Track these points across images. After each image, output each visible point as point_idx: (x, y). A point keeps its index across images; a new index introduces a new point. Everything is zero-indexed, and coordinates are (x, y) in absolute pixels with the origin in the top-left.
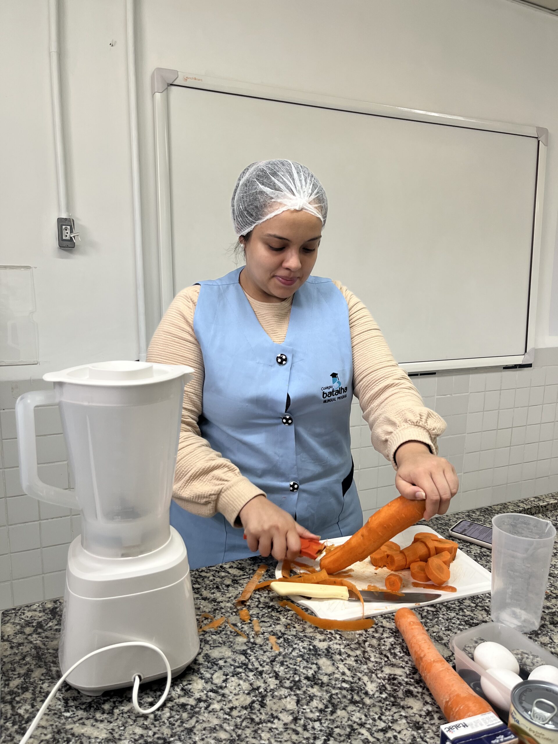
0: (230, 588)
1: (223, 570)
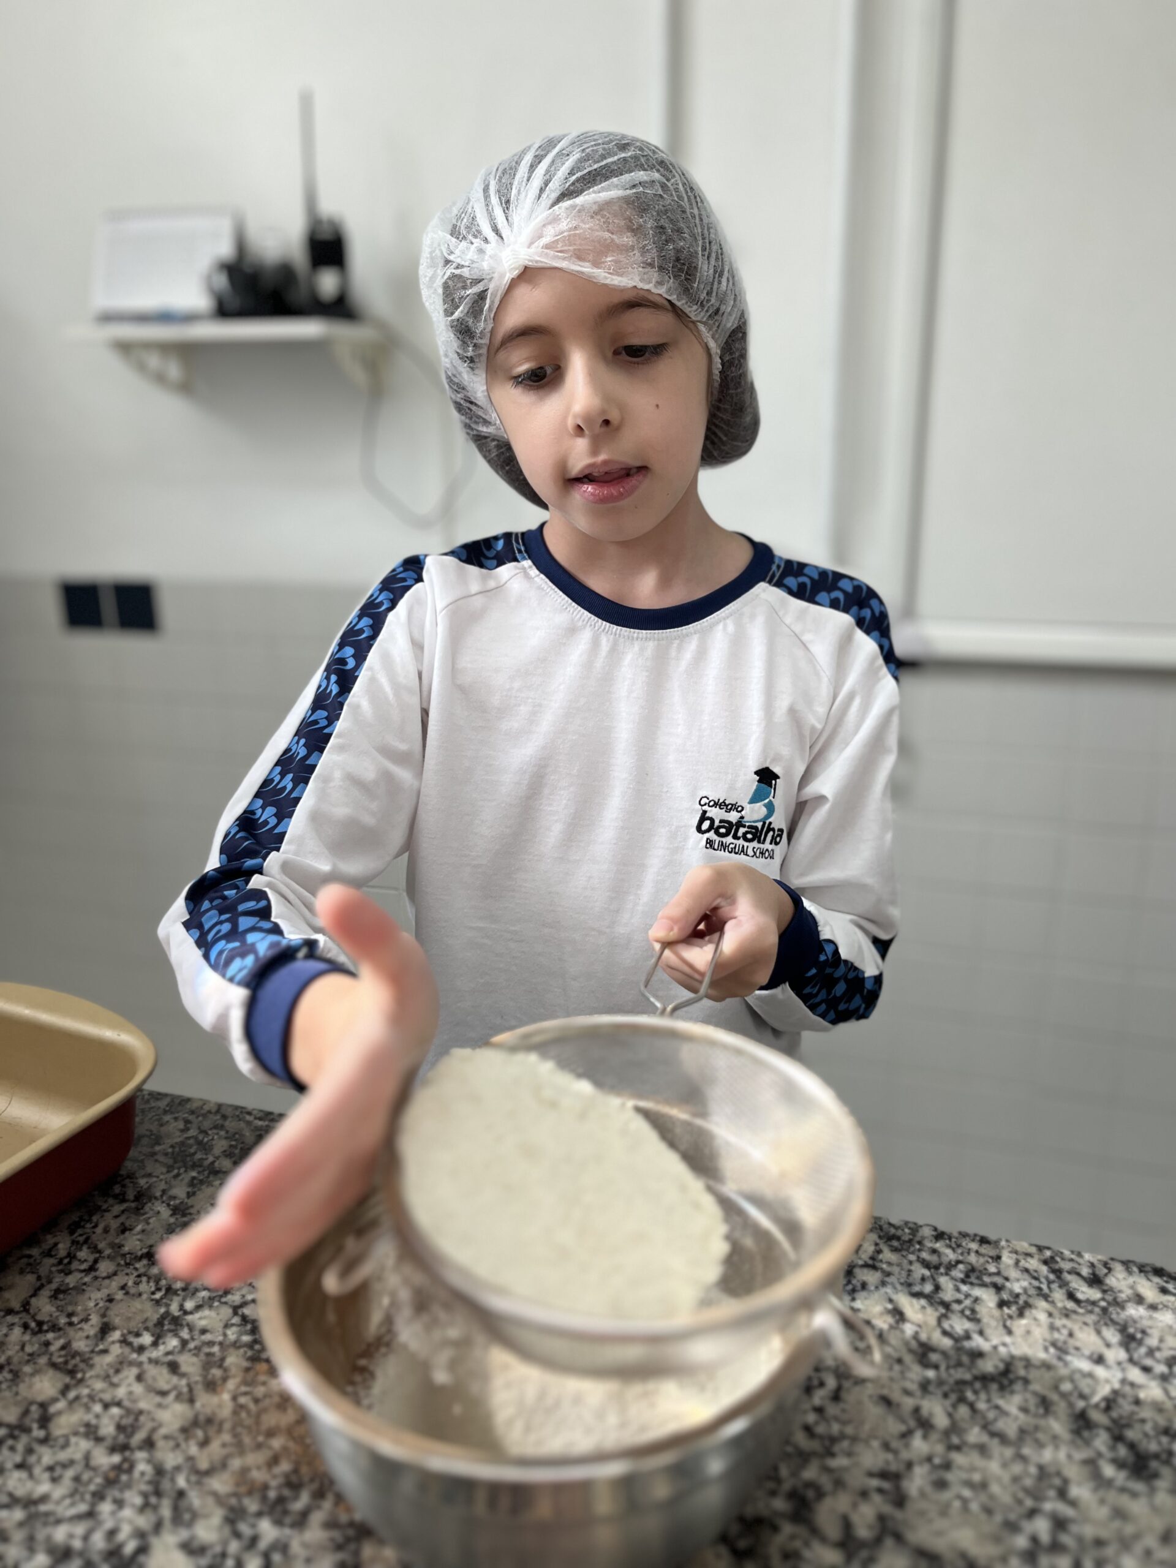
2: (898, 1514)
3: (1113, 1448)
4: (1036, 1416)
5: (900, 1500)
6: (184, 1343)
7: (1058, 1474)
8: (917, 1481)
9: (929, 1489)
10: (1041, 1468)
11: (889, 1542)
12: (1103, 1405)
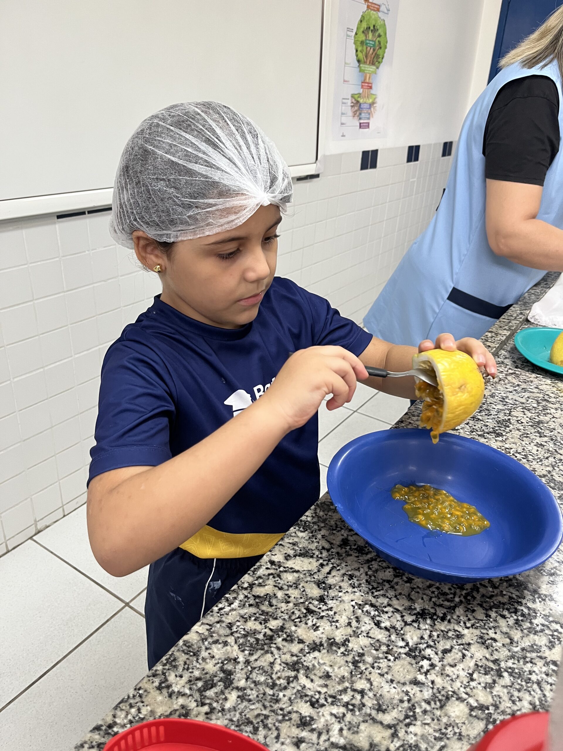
0: (331, 603)
1: (282, 569)
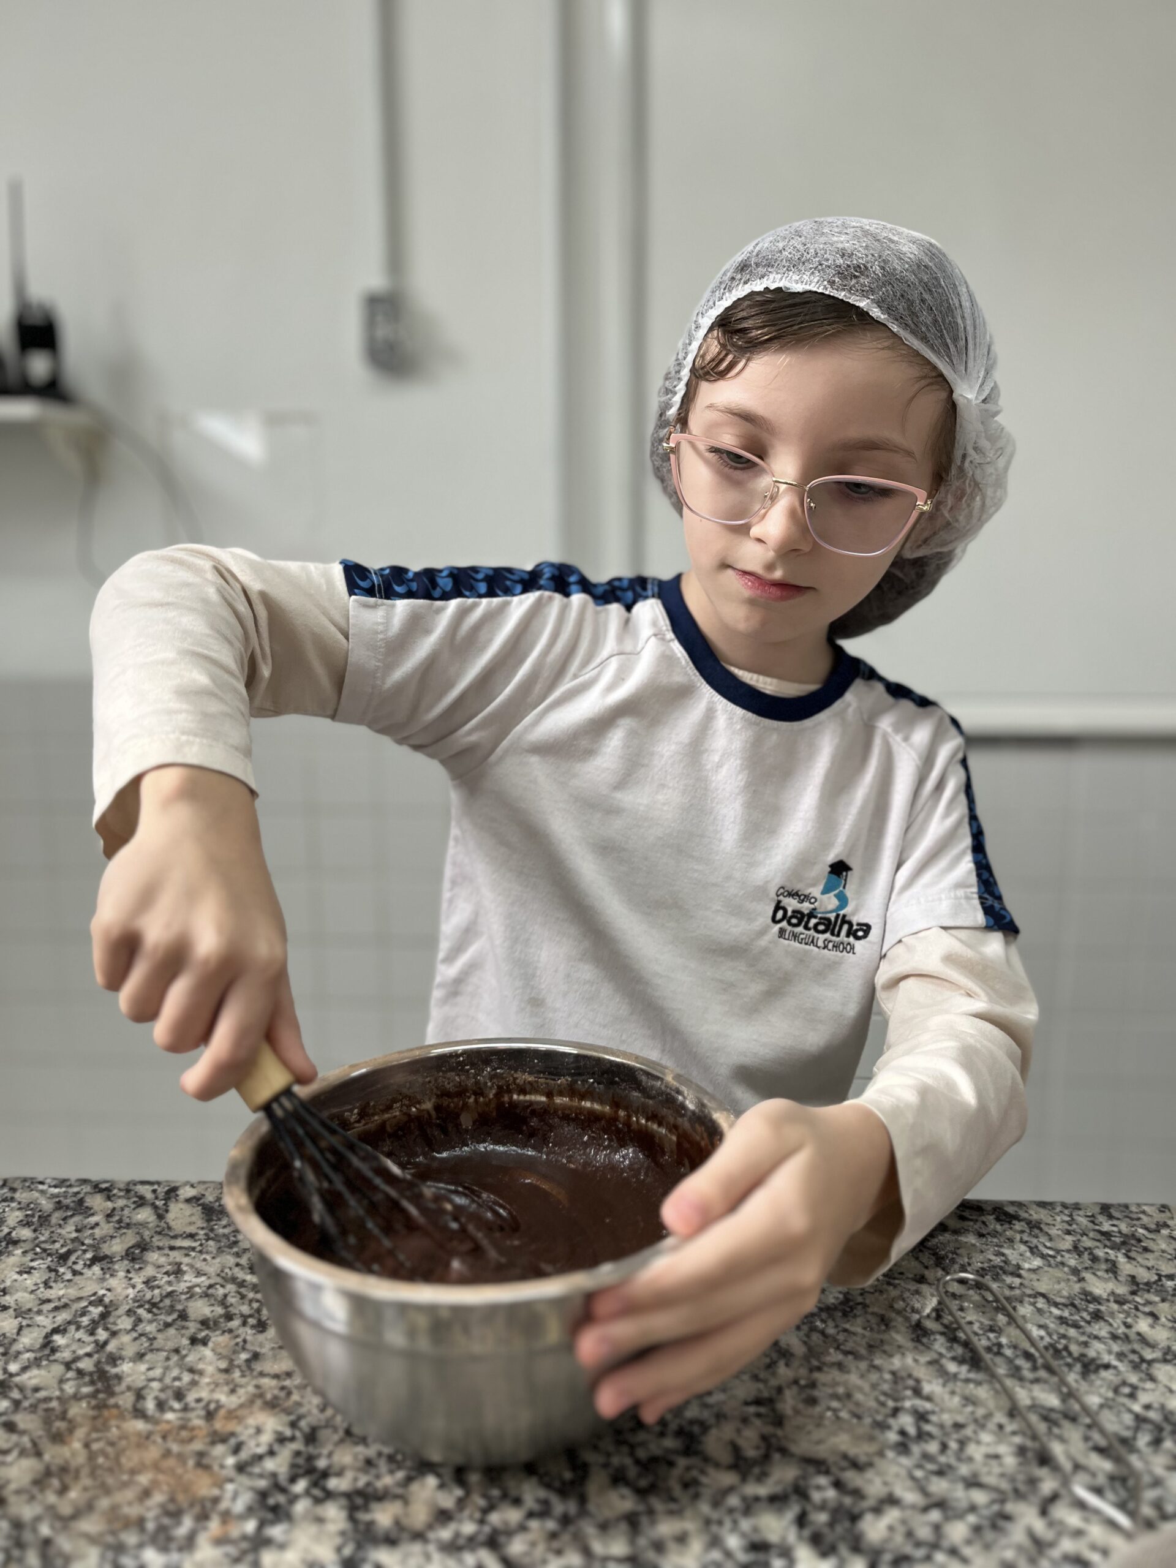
2: (779, 1433)
3: (950, 1349)
4: (879, 1332)
5: (779, 1421)
6: (17, 1404)
7: (910, 1376)
8: (789, 1402)
9: (801, 1406)
10: (893, 1373)
11: (777, 1456)
12: (934, 1315)
